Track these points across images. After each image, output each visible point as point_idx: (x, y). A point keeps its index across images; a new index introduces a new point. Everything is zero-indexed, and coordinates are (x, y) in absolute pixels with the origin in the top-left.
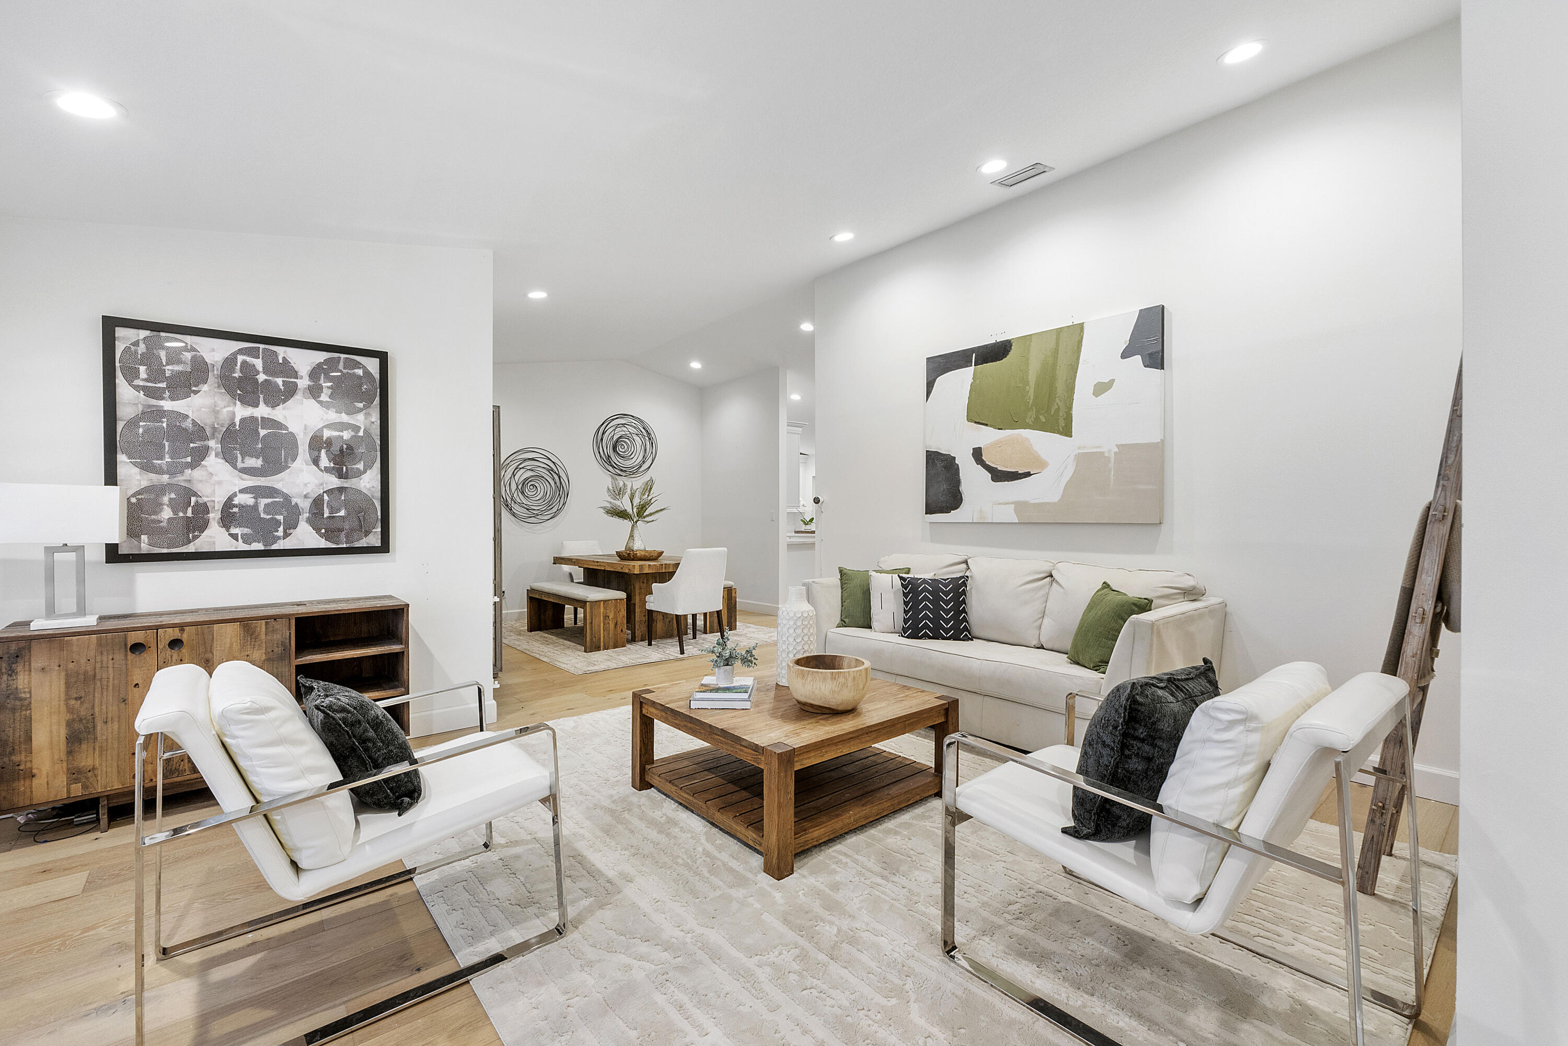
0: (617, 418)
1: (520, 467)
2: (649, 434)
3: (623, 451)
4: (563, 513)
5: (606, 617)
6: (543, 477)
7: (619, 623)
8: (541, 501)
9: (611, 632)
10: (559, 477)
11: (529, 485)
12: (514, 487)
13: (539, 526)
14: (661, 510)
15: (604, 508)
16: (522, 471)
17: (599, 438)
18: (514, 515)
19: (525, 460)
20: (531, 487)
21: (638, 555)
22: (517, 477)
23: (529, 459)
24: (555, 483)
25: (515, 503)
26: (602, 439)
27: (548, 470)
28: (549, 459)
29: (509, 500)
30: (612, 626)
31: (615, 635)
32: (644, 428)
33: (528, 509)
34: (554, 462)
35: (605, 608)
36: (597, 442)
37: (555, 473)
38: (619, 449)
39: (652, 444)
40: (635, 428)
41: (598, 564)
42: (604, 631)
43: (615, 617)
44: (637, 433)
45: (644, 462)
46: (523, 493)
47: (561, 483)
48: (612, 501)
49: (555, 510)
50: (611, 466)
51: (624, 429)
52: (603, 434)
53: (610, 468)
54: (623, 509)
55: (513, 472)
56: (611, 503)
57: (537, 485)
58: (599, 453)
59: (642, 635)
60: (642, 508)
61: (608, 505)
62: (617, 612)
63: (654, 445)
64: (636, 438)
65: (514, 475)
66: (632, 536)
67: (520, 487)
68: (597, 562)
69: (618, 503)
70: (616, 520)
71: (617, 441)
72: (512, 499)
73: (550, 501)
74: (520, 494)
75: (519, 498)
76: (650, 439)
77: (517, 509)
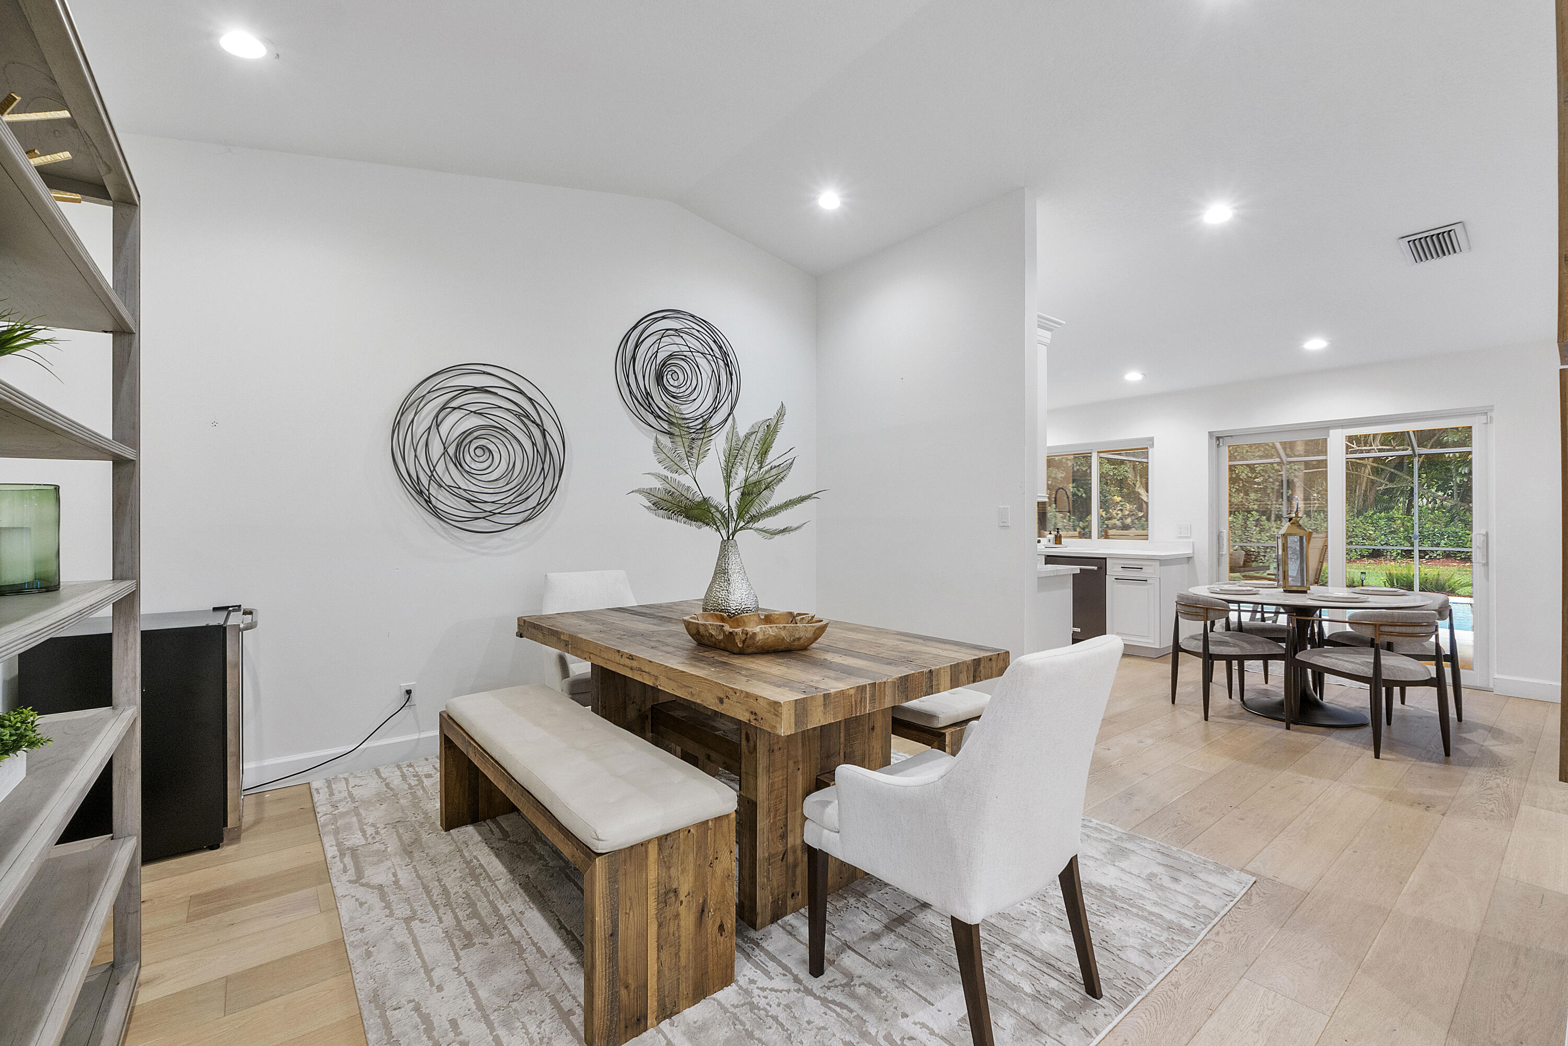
0: (664, 318)
1: (454, 404)
2: (725, 354)
3: (676, 384)
4: (550, 510)
5: (668, 894)
6: (506, 430)
7: (711, 903)
8: (501, 483)
9: (686, 943)
10: (544, 432)
11: (473, 446)
12: (436, 449)
13: (496, 540)
14: (802, 499)
15: (648, 493)
16: (457, 415)
17: (629, 355)
18: (435, 512)
19: (466, 390)
20: (479, 452)
21: (760, 637)
22: (444, 429)
23: (475, 388)
24: (534, 444)
25: (441, 486)
26: (634, 358)
27: (518, 416)
28: (521, 392)
29: (424, 480)
30: (687, 920)
31: (700, 950)
32: (715, 341)
33: (469, 501)
34: (530, 399)
35: (665, 863)
36: (623, 364)
37: (534, 422)
38: (669, 380)
39: (731, 374)
40: (697, 339)
41: (634, 664)
42: (660, 948)
43: (701, 882)
44: (701, 349)
45: (715, 410)
46: (458, 463)
47: (546, 445)
48: (669, 474)
49: (532, 502)
50: (652, 413)
51: (678, 340)
52: (636, 346)
53: (651, 419)
54: (699, 499)
55: (437, 416)
56: (665, 479)
57: (492, 447)
58: (629, 385)
59: (775, 902)
60: (750, 493)
61: (657, 484)
62: (706, 862)
63: (734, 377)
64: (702, 361)
65: (437, 423)
66: (721, 572)
67: (451, 451)
68: (631, 657)
69: (686, 480)
70: (681, 528)
71: (664, 364)
72: (431, 477)
73: (522, 483)
74: (451, 467)
75: (450, 475)
76: (727, 365)
77: (442, 498)
